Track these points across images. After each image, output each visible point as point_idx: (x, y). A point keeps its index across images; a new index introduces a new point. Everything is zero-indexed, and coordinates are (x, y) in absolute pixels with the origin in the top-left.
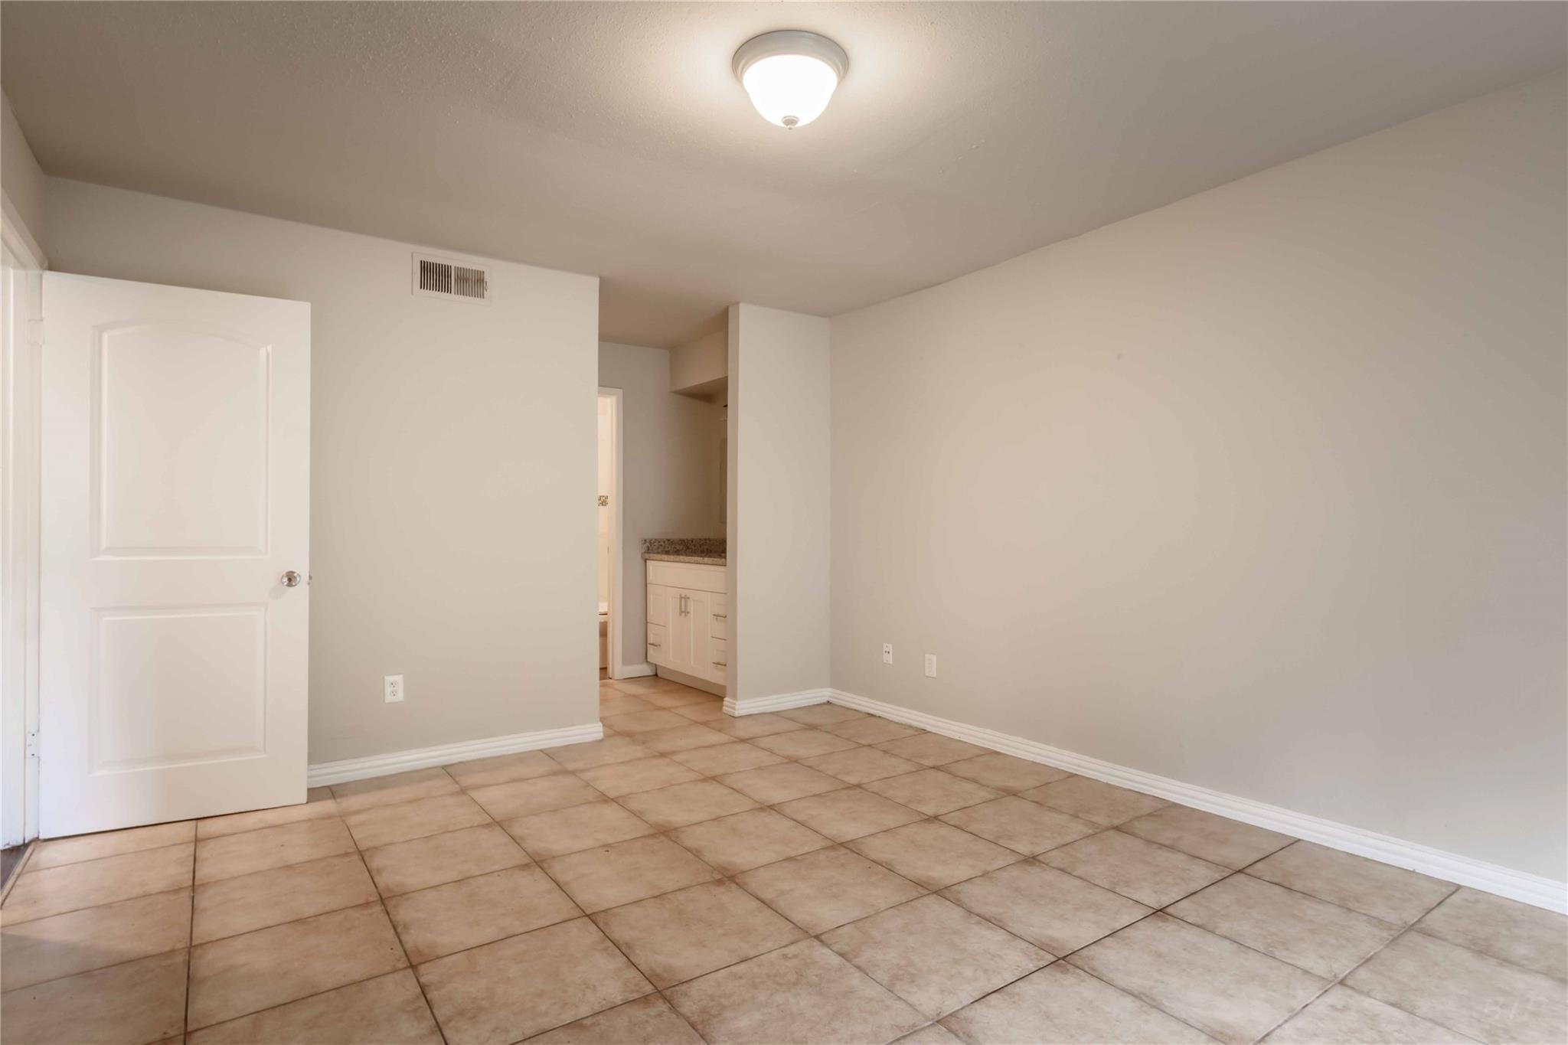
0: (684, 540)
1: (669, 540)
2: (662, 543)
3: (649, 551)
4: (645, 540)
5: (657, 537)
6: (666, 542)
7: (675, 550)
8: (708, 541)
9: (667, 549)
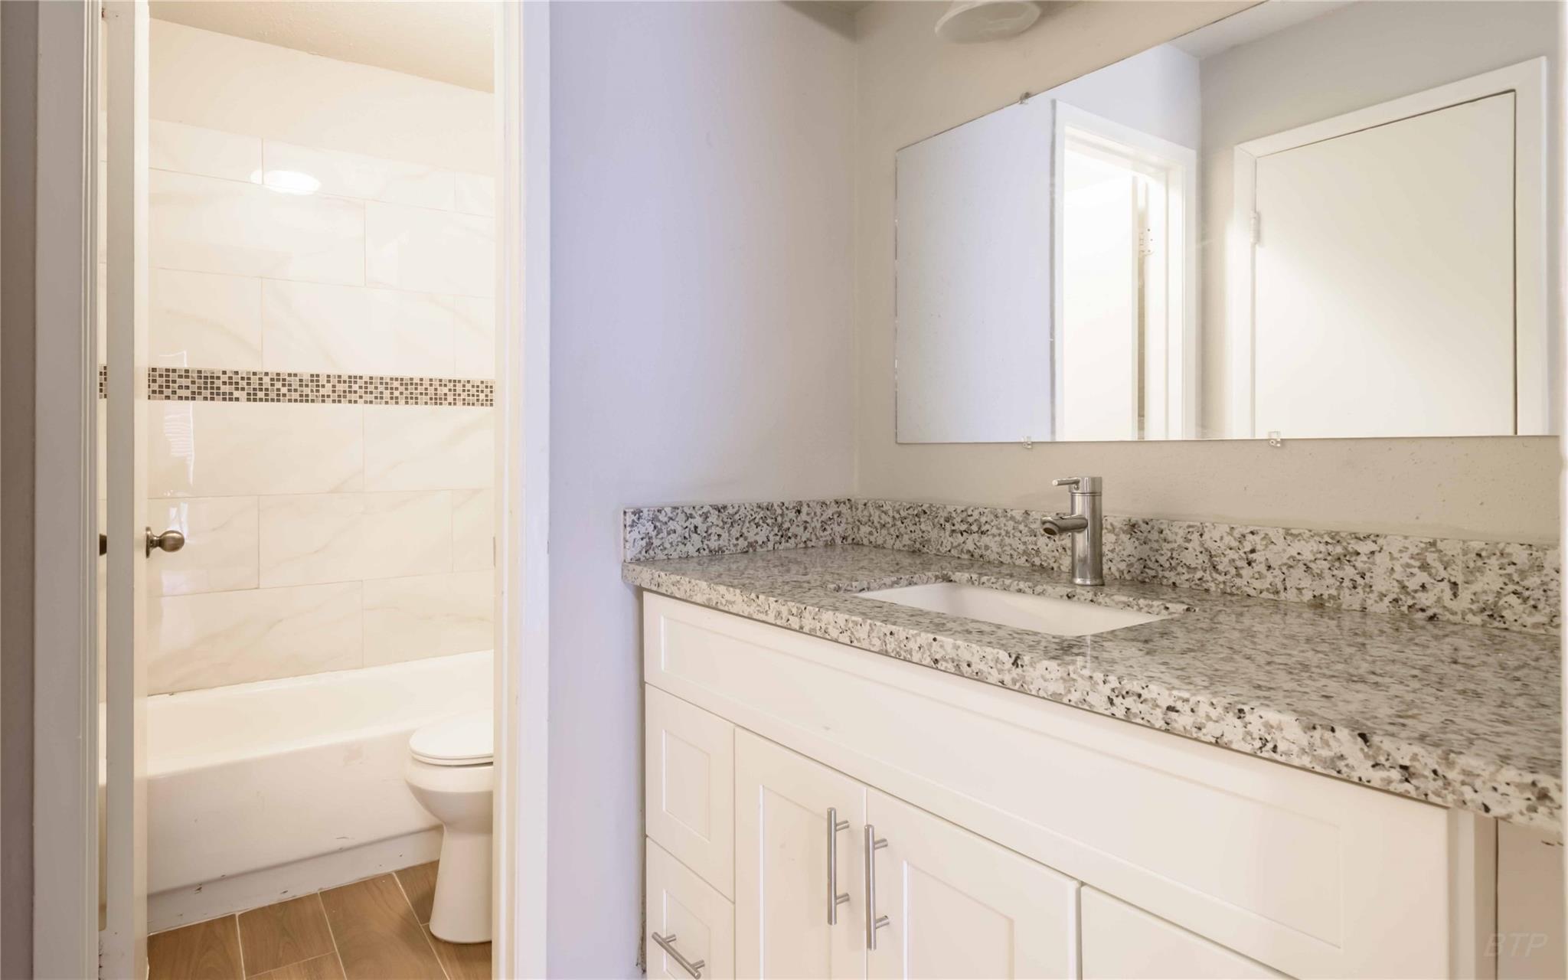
0: (769, 508)
1: (720, 509)
2: (698, 521)
3: (648, 556)
4: (638, 512)
5: (677, 500)
6: (713, 518)
7: (742, 543)
8: (844, 509)
9: (714, 544)
